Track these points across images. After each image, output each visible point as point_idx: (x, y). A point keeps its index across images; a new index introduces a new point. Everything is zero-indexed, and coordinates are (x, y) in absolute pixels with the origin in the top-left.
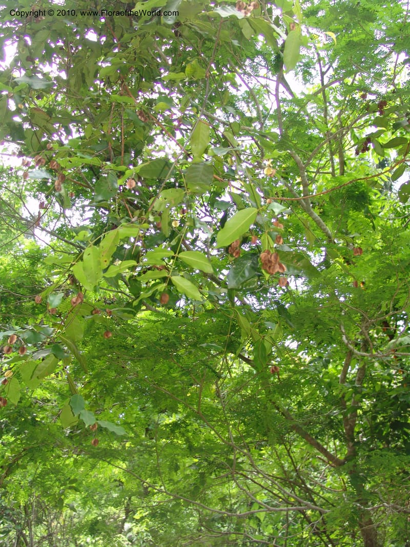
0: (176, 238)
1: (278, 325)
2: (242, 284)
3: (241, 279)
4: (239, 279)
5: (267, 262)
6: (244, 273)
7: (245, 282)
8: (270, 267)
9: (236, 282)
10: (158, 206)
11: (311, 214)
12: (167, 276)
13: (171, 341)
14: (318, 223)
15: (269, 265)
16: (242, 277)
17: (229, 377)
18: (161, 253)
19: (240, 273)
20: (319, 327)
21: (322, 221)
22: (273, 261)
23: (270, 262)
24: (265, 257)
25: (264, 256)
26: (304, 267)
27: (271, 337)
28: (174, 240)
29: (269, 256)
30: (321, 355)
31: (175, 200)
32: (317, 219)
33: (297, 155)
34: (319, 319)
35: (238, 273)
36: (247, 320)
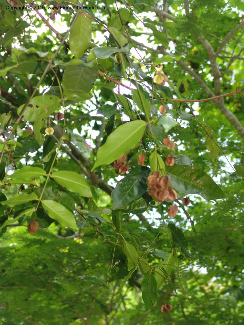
0: (50, 153)
1: (172, 254)
2: (130, 204)
3: (128, 198)
4: (126, 199)
5: (155, 187)
6: (132, 191)
7: (133, 201)
8: (158, 193)
9: (123, 202)
10: (27, 115)
11: (224, 112)
12: (36, 199)
13: (49, 269)
14: (233, 123)
15: (157, 190)
16: (130, 195)
17: (123, 309)
18: (31, 172)
19: (128, 192)
20: (231, 251)
21: (237, 120)
22: (162, 186)
23: (158, 186)
24: (153, 181)
25: (151, 180)
26: (204, 185)
27: (163, 269)
28: (47, 156)
29: (158, 179)
30: (236, 284)
31: (48, 108)
32: (231, 118)
33: (207, 41)
34: (230, 242)
35: (125, 191)
36: (134, 248)
